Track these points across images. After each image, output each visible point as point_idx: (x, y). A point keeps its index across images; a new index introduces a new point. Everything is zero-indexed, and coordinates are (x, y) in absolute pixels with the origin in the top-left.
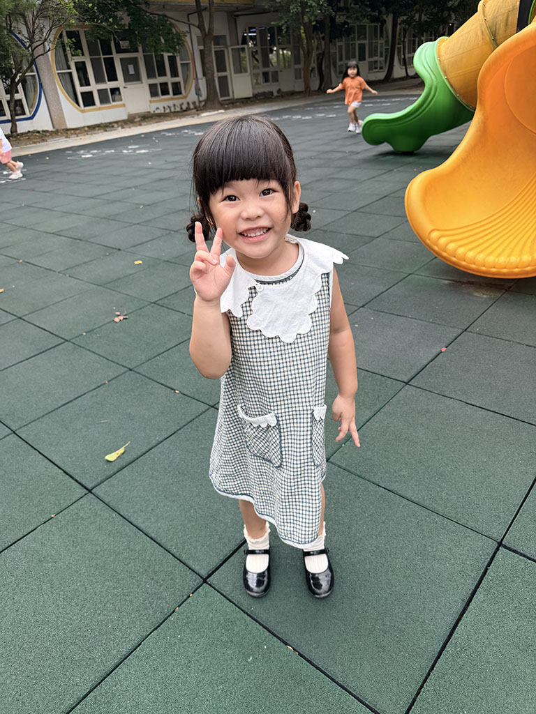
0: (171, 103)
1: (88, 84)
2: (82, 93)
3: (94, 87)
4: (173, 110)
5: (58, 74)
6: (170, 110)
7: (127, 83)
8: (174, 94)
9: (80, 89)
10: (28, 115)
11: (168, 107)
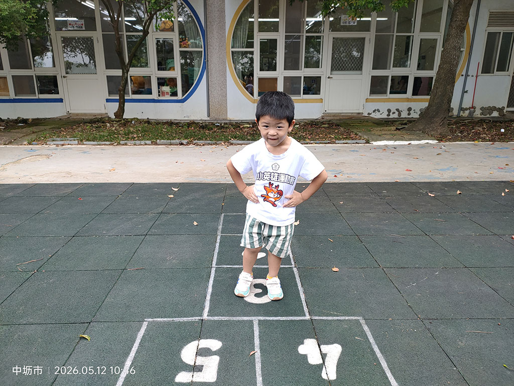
0: (403, 106)
1: (273, 68)
2: (260, 79)
3: (280, 74)
4: (404, 115)
5: (232, 52)
6: (400, 114)
7: (334, 72)
8: (415, 93)
9: (258, 74)
10: (180, 96)
11: (397, 110)
